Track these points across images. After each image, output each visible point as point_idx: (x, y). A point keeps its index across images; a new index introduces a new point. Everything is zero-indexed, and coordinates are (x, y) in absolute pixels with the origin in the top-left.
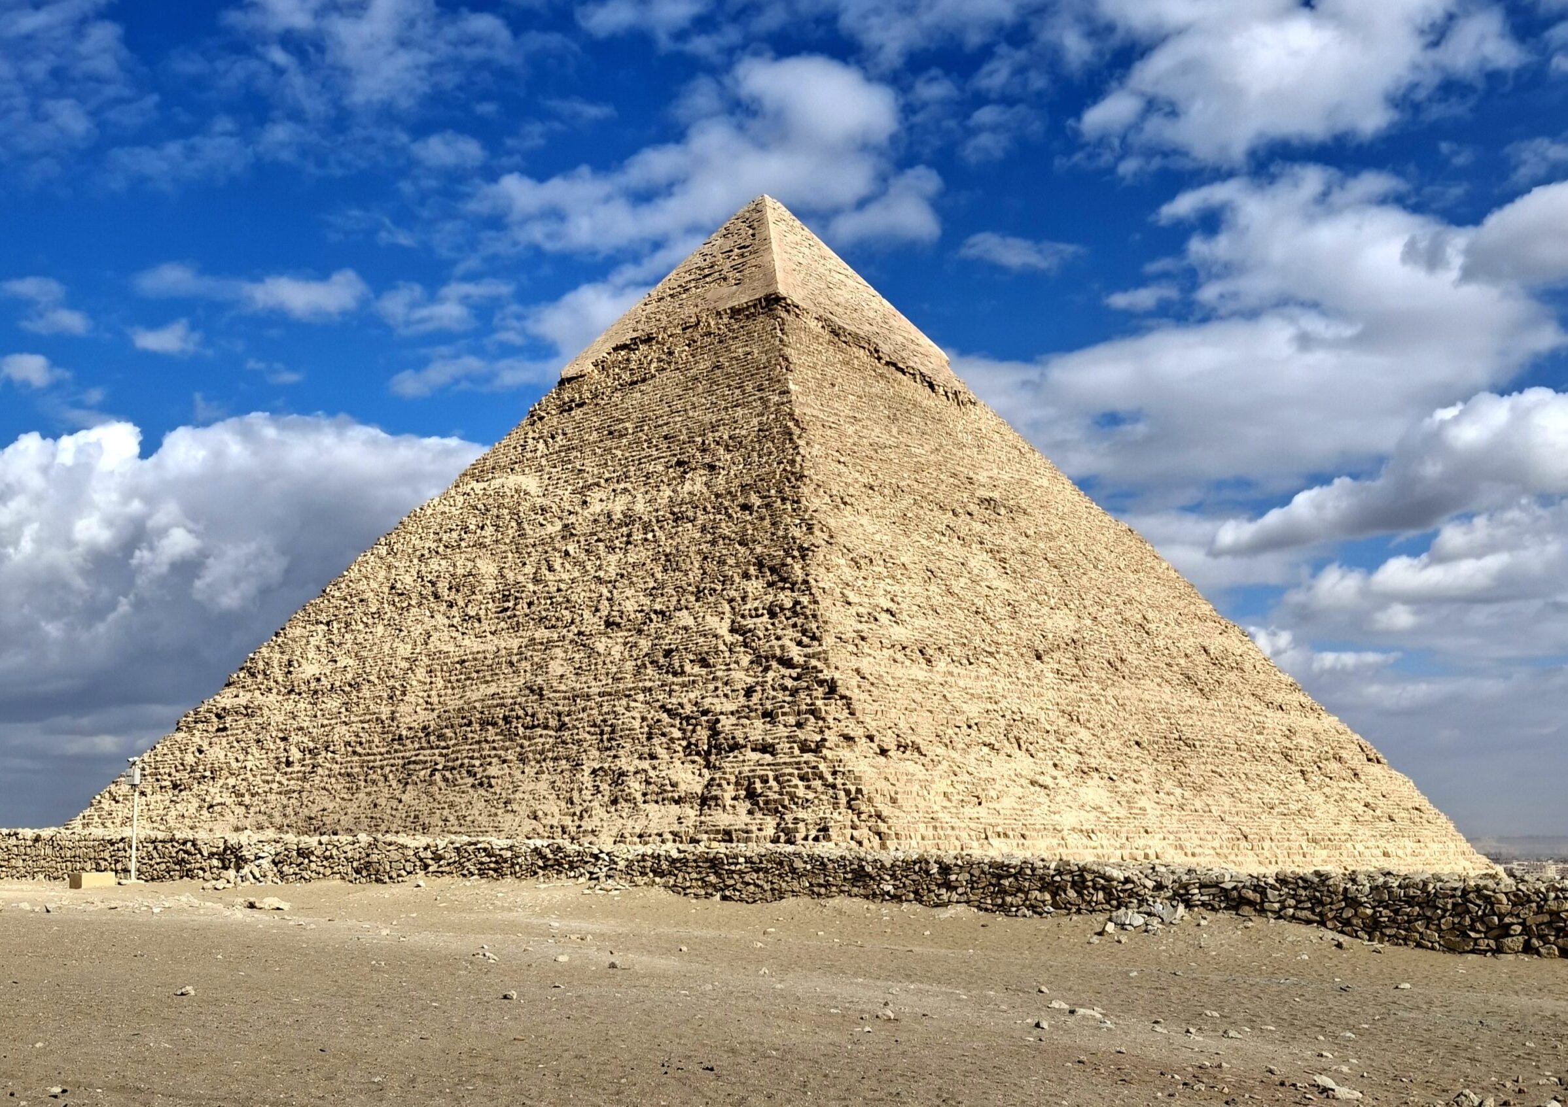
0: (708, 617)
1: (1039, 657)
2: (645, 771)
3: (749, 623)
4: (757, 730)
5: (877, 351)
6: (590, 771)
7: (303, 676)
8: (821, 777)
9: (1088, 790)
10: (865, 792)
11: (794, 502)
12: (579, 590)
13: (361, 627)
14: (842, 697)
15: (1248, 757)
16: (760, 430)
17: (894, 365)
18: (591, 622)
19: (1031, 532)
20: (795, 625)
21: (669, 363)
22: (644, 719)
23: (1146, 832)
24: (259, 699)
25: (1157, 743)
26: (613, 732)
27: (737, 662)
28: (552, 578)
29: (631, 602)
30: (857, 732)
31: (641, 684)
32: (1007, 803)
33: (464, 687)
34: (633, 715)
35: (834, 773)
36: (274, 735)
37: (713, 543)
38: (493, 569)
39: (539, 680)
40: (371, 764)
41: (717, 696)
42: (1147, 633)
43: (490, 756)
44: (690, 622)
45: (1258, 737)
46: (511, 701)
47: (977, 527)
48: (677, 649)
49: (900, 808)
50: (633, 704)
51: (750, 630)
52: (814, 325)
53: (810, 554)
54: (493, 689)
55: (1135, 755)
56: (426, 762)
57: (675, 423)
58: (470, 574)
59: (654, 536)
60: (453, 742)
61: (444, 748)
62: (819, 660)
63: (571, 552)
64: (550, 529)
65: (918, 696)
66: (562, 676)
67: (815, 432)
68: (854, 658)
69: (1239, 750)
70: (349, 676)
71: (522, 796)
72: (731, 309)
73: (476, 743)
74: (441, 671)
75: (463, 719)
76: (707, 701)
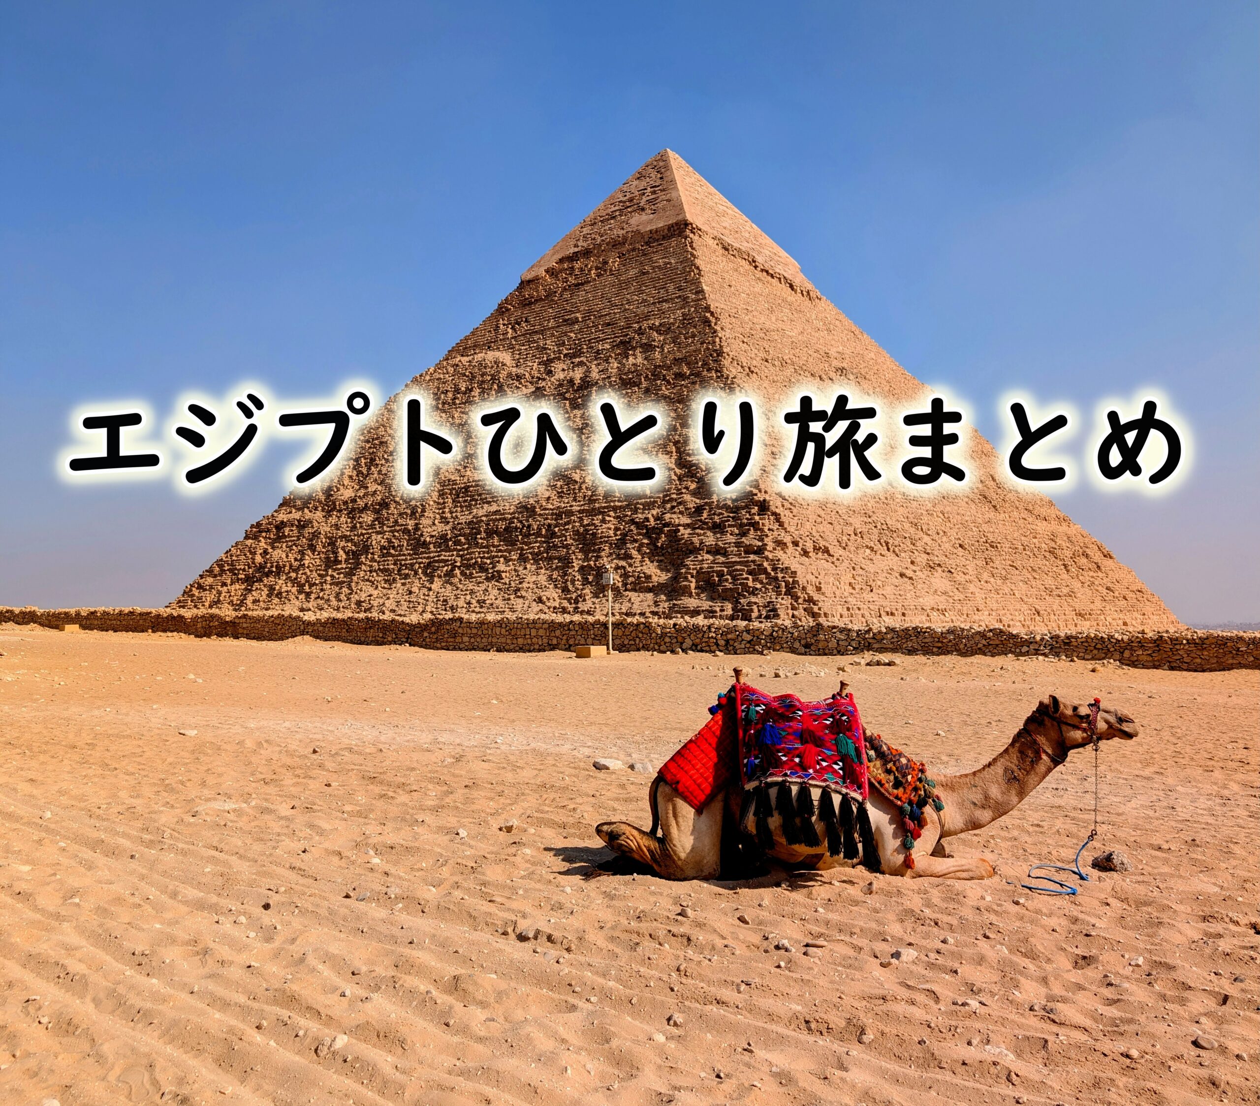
2: (624, 568)
4: (710, 539)
5: (754, 261)
6: (579, 567)
7: (342, 498)
8: (765, 571)
9: (937, 580)
10: (800, 583)
11: (717, 371)
13: (383, 462)
14: (774, 514)
15: (1031, 554)
16: (685, 319)
17: (767, 272)
21: (605, 270)
22: (617, 529)
23: (978, 610)
24: (309, 515)
25: (973, 545)
26: (595, 538)
27: (687, 488)
30: (788, 539)
32: (889, 590)
33: (470, 505)
34: (609, 527)
35: (775, 569)
36: (324, 540)
39: (531, 501)
40: (403, 562)
43: (497, 556)
45: (1034, 540)
46: (509, 516)
49: (823, 594)
50: (608, 518)
52: (711, 243)
54: (494, 508)
55: (961, 554)
56: (448, 560)
57: (615, 314)
60: (466, 546)
61: (460, 550)
66: (549, 497)
67: (725, 321)
69: (1024, 549)
70: (379, 498)
71: (527, 585)
72: (651, 231)
73: (484, 547)
74: (451, 494)
75: (473, 529)
76: (667, 516)
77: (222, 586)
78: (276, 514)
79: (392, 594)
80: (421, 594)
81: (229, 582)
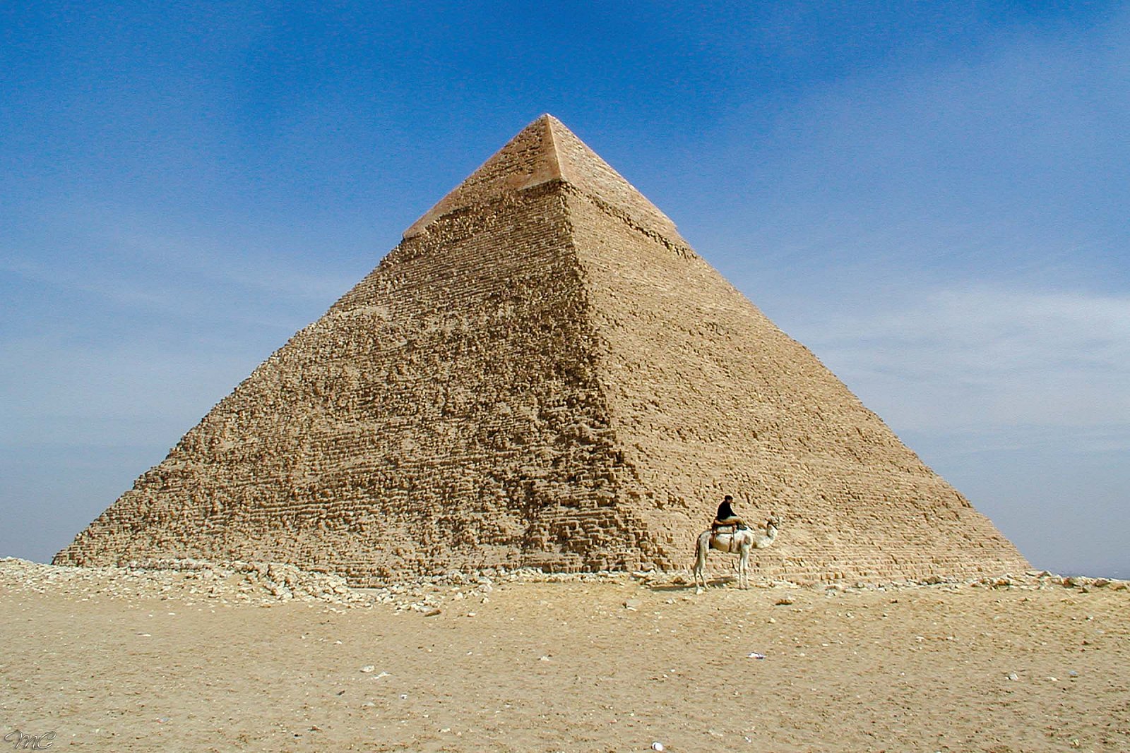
0: (522, 407)
1: (755, 436)
2: (480, 521)
3: (553, 411)
4: (565, 490)
5: (629, 220)
6: (437, 519)
7: (222, 450)
8: (616, 524)
9: (796, 531)
10: (650, 535)
11: (581, 323)
12: (422, 388)
13: (262, 415)
14: (629, 465)
15: (892, 505)
16: (553, 273)
17: (642, 230)
18: (433, 412)
19: (741, 348)
20: (588, 413)
21: (482, 227)
22: (475, 482)
23: (835, 559)
24: (192, 466)
25: (835, 496)
26: (453, 491)
27: (546, 441)
28: (401, 379)
29: (462, 397)
30: (641, 491)
31: (472, 457)
33: (339, 458)
34: (468, 480)
35: (626, 521)
36: (203, 491)
37: (523, 353)
38: (357, 373)
39: (395, 453)
40: (273, 514)
41: (532, 465)
42: (821, 419)
43: (360, 509)
44: (509, 410)
45: (896, 491)
46: (374, 468)
47: (707, 343)
48: (499, 431)
49: (674, 546)
50: (467, 471)
51: (554, 417)
52: (586, 200)
53: (597, 360)
54: (361, 460)
55: (823, 505)
56: (313, 513)
57: (489, 268)
58: (340, 376)
59: (477, 349)
60: (333, 498)
62: (608, 438)
63: (415, 361)
64: (398, 344)
65: (680, 465)
66: (412, 450)
67: (592, 273)
68: (633, 436)
69: (886, 500)
70: (255, 450)
71: (386, 538)
72: (527, 190)
73: (349, 499)
74: (322, 446)
75: (339, 481)
76: (524, 469)
77: (110, 534)
78: (162, 465)
79: (261, 545)
80: (288, 544)
81: (115, 530)
